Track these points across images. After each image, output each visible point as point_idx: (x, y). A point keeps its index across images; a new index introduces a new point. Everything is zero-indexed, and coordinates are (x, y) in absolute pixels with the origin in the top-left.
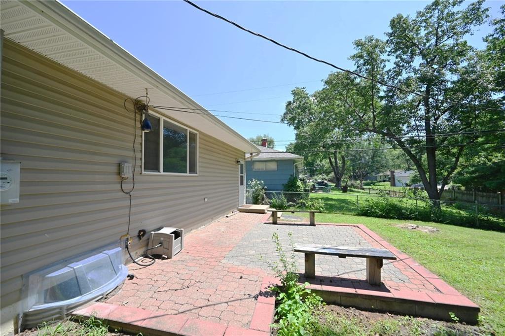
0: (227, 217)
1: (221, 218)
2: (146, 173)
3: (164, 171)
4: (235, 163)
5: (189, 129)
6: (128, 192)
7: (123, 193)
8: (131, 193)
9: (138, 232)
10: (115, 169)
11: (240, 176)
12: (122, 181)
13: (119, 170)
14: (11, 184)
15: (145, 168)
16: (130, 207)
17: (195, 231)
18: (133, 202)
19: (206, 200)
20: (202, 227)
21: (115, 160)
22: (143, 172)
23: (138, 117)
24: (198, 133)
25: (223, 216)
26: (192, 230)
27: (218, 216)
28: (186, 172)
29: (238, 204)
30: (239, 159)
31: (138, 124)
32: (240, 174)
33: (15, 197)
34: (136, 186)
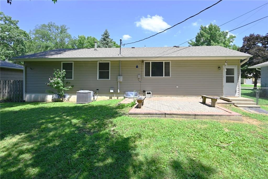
3: (151, 76)
4: (217, 69)
5: (164, 62)
6: (140, 81)
9: (143, 90)
10: (137, 76)
11: (226, 77)
12: (139, 79)
13: (138, 76)
14: (121, 79)
15: (145, 76)
16: (141, 85)
17: (169, 97)
18: (141, 84)
19: (177, 87)
20: (175, 97)
21: (137, 75)
22: (144, 77)
23: (143, 64)
24: (170, 61)
25: (197, 97)
26: (167, 96)
27: (191, 96)
28: (163, 76)
29: (222, 94)
30: (223, 66)
31: (142, 66)
32: (226, 75)
33: (122, 81)
34: (142, 80)
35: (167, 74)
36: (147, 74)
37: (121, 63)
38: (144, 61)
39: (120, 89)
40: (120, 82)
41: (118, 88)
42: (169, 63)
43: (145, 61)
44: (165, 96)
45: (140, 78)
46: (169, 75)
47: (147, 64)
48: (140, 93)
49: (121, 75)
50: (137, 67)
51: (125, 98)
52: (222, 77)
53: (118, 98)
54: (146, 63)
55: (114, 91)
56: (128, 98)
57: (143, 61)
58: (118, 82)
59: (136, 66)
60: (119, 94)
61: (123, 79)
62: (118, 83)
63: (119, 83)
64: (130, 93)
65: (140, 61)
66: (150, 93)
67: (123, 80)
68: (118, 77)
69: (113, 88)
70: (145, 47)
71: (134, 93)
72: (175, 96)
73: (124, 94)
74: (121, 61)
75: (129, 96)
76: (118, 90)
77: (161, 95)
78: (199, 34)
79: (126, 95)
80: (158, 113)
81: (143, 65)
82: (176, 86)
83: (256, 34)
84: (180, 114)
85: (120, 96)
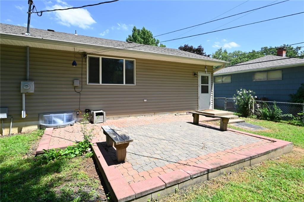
0: (175, 115)
1: (168, 114)
2: (89, 84)
3: (102, 83)
4: (192, 76)
5: (124, 59)
6: (79, 92)
7: (76, 93)
8: (80, 93)
9: (85, 109)
10: (71, 83)
11: (202, 86)
12: (75, 87)
13: (73, 83)
14: (30, 87)
15: (90, 82)
16: (80, 98)
17: (133, 117)
18: (81, 96)
19: (145, 101)
20: (141, 116)
21: (72, 79)
22: (87, 84)
23: (84, 59)
24: (135, 60)
25: (171, 113)
26: (130, 116)
27: (164, 113)
28: (123, 84)
29: (198, 108)
30: (198, 72)
31: (84, 63)
32: (202, 84)
33: (32, 91)
34: (83, 90)
35: (130, 80)
36: (94, 79)
37: (30, 53)
38: (88, 55)
39: (26, 111)
40: (28, 95)
41: (22, 107)
42: (132, 62)
43: (90, 54)
44: (126, 115)
45: (78, 85)
46: (132, 82)
47: (94, 61)
48: (78, 115)
49: (31, 80)
50: (74, 64)
51: (41, 128)
52: (198, 87)
53: (20, 131)
54: (91, 58)
55: (8, 116)
56: (52, 128)
57: (84, 54)
58: (22, 93)
59: (72, 62)
60: (23, 121)
61: (35, 87)
62: (22, 96)
63: (25, 96)
64: (55, 117)
65: (78, 53)
66: (101, 114)
67: (35, 91)
68: (22, 82)
69: (7, 109)
70: (76, 33)
71: (65, 115)
72: (142, 114)
73: (38, 120)
74: (31, 48)
75: (55, 122)
76: (23, 112)
77: (119, 116)
78: (131, 36)
79: (45, 121)
80: (195, 175)
81: (86, 61)
82: (143, 100)
83: (190, 45)
84: (231, 163)
85: (26, 126)
